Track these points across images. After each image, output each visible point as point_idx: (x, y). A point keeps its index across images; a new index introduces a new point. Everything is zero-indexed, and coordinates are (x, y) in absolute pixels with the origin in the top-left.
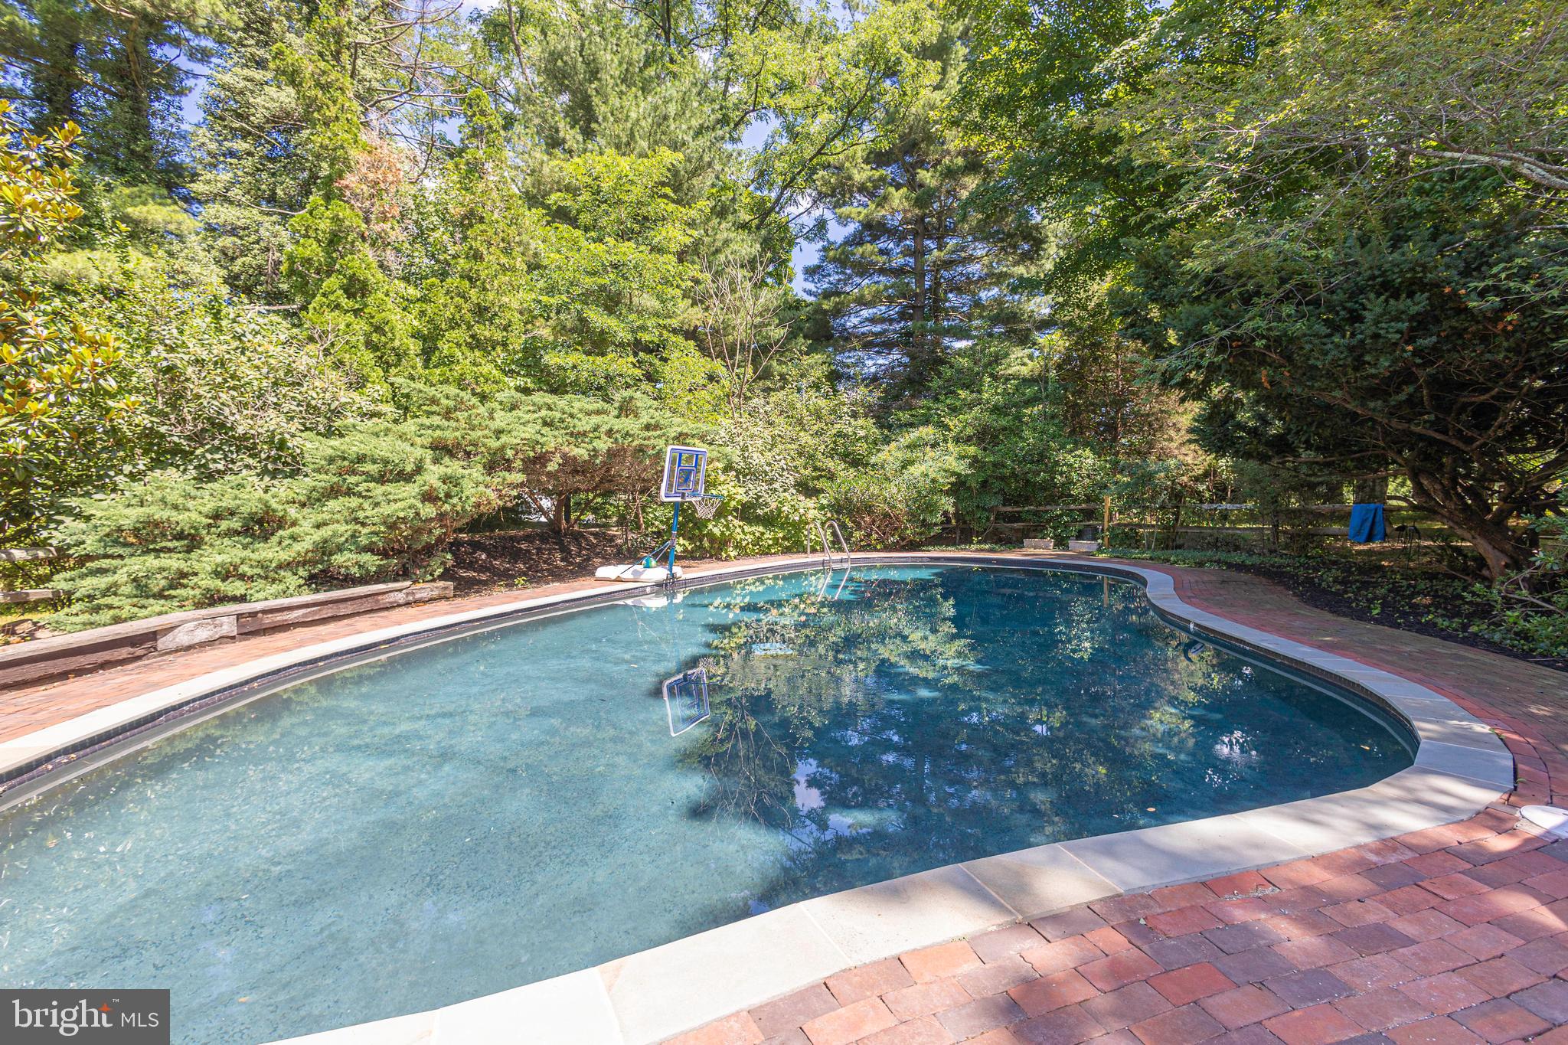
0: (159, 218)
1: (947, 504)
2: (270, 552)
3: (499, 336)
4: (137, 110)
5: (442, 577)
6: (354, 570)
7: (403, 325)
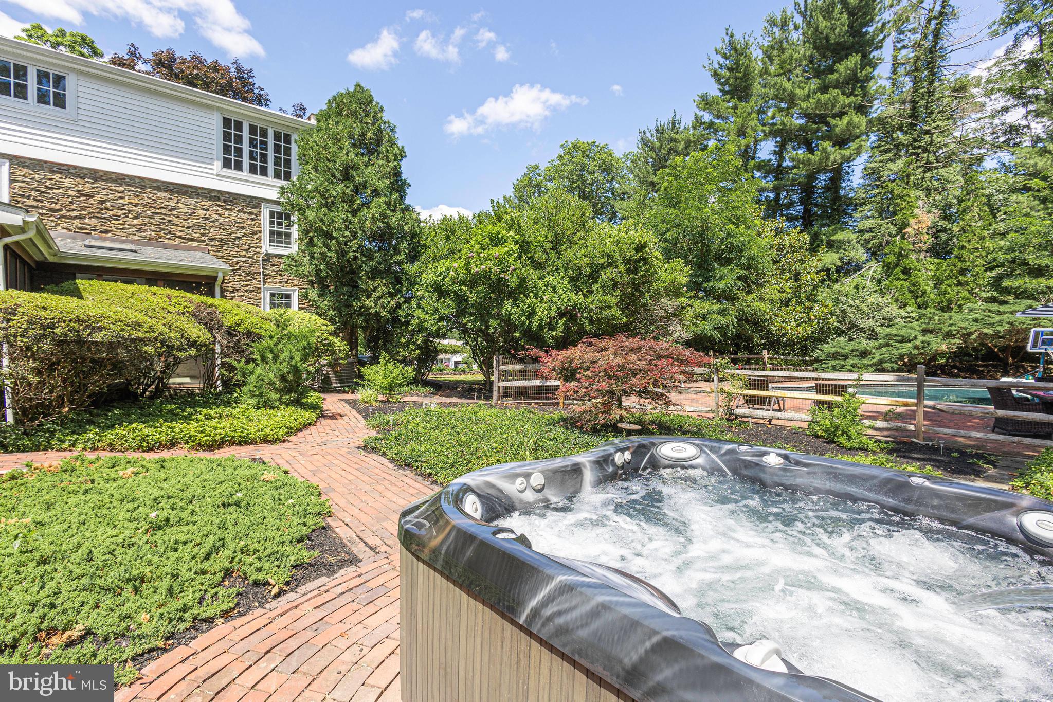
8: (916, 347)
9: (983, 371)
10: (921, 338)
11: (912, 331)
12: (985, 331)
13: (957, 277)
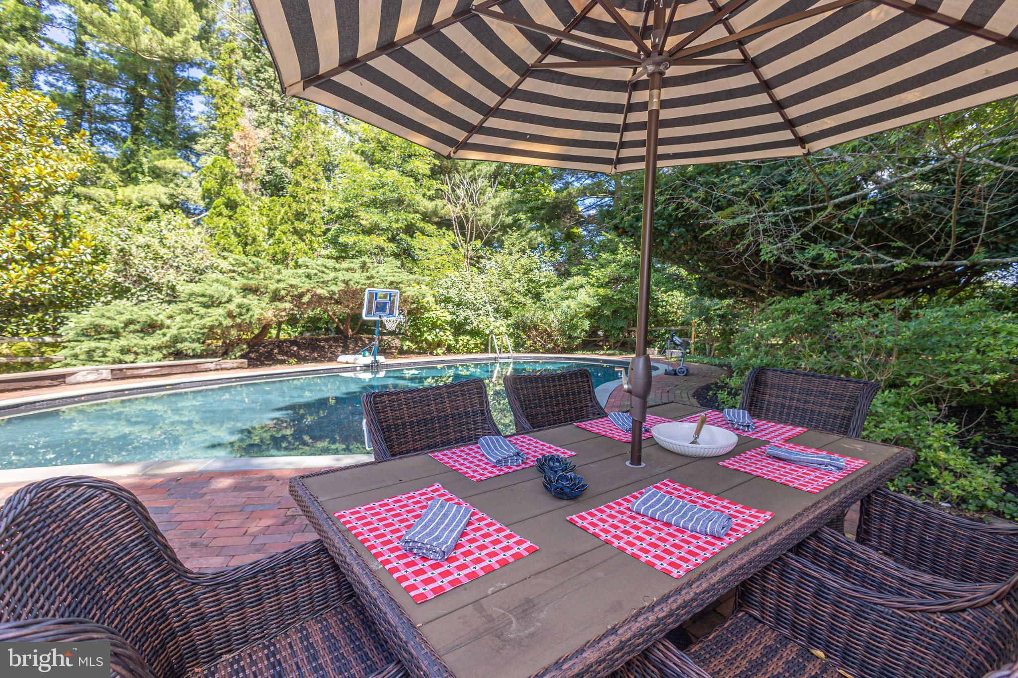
0: (171, 166)
1: (586, 324)
2: (153, 341)
3: (308, 227)
4: (168, 108)
5: (242, 357)
6: (189, 351)
7: (256, 225)
8: (230, 315)
9: (324, 347)
10: (238, 300)
11: (226, 289)
12: (319, 291)
13: (293, 223)
